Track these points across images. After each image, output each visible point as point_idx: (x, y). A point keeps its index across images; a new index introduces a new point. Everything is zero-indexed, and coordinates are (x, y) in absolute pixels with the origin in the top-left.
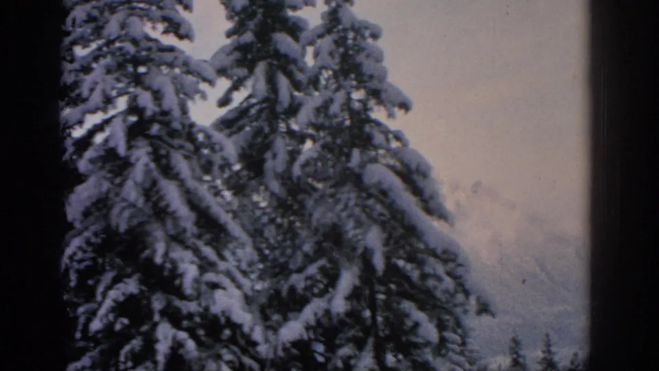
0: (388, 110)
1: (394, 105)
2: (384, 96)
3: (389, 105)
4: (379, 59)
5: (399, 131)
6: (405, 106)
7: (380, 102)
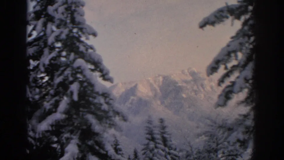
0: (86, 36)
1: (89, 34)
2: (84, 30)
3: (87, 34)
4: (82, 15)
5: (92, 45)
6: (95, 35)
7: (83, 33)
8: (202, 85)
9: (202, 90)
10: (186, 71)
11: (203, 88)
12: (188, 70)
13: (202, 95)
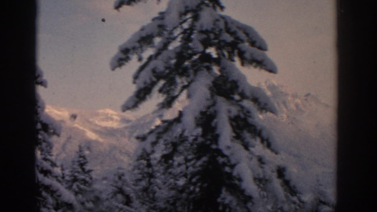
8: (284, 103)
9: (285, 109)
10: (263, 84)
11: (286, 107)
12: (266, 82)
13: (285, 116)
